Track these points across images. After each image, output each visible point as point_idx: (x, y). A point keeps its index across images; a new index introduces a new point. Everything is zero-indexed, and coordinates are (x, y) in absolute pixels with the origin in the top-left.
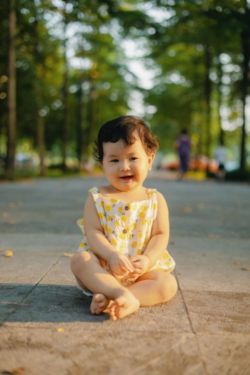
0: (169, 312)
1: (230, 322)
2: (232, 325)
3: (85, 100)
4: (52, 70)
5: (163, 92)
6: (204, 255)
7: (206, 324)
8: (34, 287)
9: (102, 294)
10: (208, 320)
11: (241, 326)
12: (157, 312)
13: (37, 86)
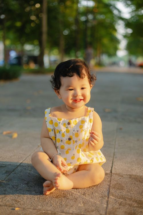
0: (96, 194)
1: (134, 207)
2: (136, 210)
3: (89, 25)
4: (71, 8)
5: (137, 20)
6: (138, 140)
7: (117, 208)
8: (18, 166)
9: (50, 181)
10: (120, 204)
11: (141, 212)
12: (88, 194)
13: (60, 18)
